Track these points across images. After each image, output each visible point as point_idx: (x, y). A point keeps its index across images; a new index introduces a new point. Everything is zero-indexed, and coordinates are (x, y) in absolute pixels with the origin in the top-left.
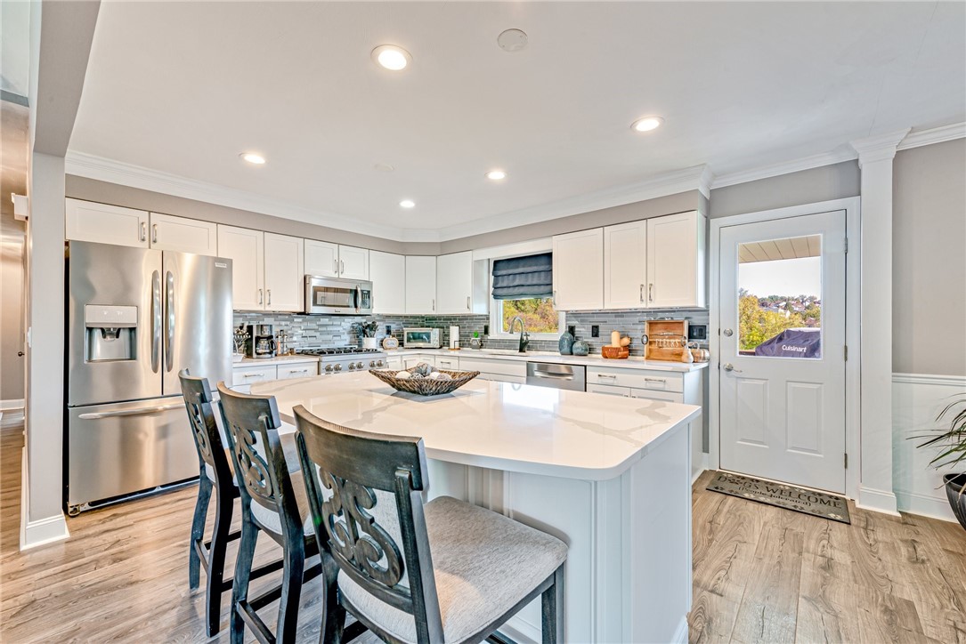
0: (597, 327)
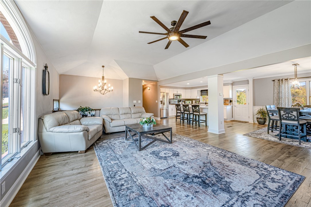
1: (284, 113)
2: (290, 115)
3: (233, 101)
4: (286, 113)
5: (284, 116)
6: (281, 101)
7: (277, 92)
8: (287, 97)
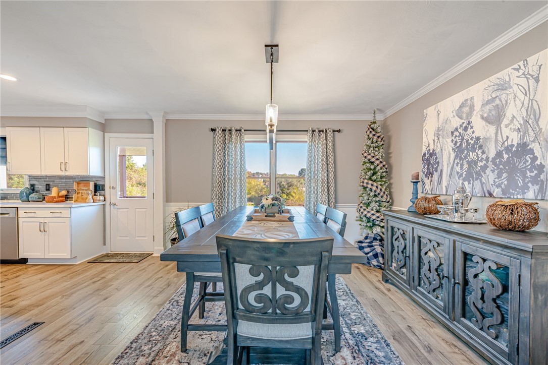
0: (49, 185)
1: (253, 280)
2: (281, 291)
3: (107, 188)
4: (261, 277)
5: (251, 298)
6: (228, 186)
7: (220, 164)
8: (239, 176)
